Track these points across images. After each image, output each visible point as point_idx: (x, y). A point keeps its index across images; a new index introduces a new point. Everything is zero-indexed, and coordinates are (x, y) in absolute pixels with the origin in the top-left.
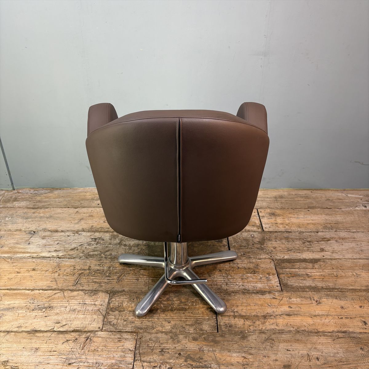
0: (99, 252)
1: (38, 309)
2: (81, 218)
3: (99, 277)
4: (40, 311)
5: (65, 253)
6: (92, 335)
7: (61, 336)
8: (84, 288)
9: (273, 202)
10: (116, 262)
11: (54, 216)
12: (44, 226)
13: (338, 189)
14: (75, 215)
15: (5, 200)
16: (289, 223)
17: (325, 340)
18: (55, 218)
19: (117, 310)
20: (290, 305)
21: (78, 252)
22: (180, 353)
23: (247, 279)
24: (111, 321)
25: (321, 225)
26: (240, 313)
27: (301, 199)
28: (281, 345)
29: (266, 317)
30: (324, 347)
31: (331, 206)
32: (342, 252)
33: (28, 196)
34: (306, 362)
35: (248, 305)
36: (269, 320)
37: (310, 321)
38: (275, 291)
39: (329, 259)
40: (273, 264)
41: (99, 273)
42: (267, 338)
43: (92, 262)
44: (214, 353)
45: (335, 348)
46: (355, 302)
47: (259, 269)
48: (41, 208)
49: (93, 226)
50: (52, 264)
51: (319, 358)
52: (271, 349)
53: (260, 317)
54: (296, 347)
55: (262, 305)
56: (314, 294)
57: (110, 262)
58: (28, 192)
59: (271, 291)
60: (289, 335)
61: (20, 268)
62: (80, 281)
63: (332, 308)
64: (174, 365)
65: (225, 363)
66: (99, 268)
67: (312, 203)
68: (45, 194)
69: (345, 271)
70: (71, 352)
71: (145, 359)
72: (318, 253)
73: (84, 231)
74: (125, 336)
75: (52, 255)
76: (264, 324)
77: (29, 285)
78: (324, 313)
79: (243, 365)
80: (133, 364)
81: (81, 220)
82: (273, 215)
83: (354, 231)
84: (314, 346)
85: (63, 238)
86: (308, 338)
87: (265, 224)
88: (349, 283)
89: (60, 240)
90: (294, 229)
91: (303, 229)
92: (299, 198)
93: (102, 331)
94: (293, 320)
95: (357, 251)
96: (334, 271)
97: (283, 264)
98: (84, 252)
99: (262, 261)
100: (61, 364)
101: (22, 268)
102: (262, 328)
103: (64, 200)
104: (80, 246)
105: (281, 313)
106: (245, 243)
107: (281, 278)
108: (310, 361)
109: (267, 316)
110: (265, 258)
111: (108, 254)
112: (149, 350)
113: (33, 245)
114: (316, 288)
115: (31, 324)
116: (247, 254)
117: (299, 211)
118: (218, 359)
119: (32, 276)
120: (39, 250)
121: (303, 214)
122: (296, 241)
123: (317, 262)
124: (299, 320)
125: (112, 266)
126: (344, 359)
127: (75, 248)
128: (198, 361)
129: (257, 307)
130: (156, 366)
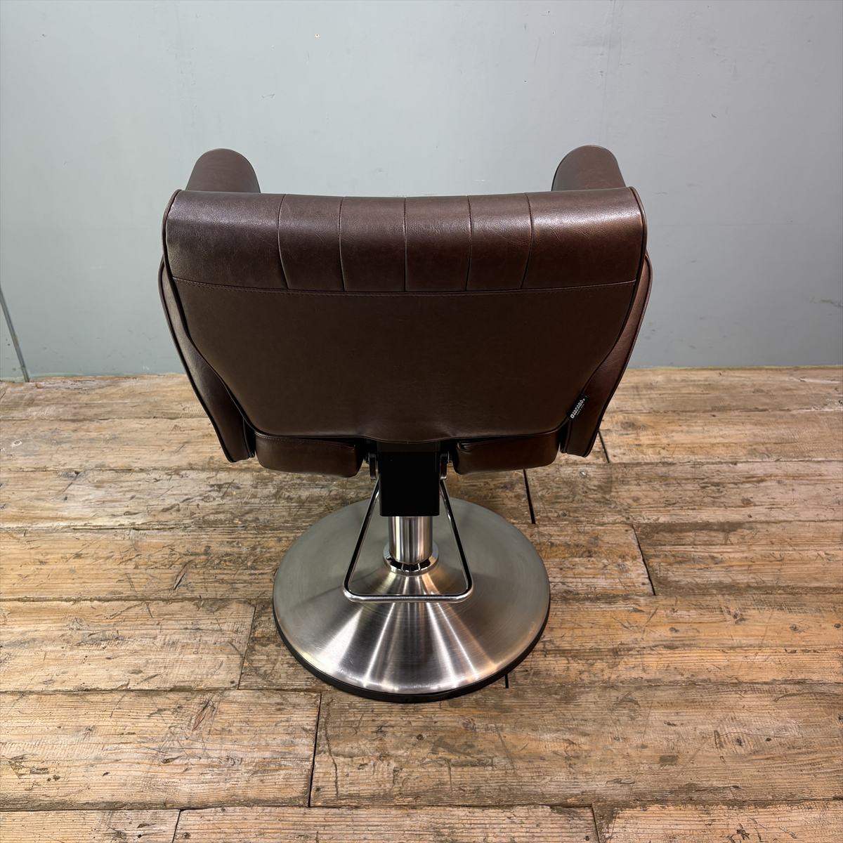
0: (229, 515)
1: (91, 642)
2: (185, 441)
3: (230, 569)
4: (94, 647)
5: (150, 519)
6: (215, 697)
7: (144, 700)
8: (196, 594)
9: (630, 398)
10: (269, 535)
11: (124, 436)
12: (101, 459)
13: (781, 367)
14: (170, 434)
15: (6, 404)
16: (669, 445)
17: (756, 700)
18: (124, 442)
19: (274, 642)
20: (674, 626)
21: (180, 515)
22: (420, 736)
23: (572, 569)
24: (258, 667)
25: (744, 448)
26: (558, 644)
27: (695, 389)
28: (653, 714)
29: (619, 653)
30: (754, 714)
31: (767, 404)
32: (791, 506)
33: (59, 394)
34: (712, 750)
35: (576, 626)
36: (626, 660)
37: (721, 659)
38: (637, 595)
39: (762, 522)
40: (632, 535)
41: (230, 561)
42: (621, 697)
43: (213, 537)
44: (499, 735)
45: (779, 717)
46: (823, 617)
47: (600, 547)
48: (91, 420)
49: (213, 457)
50: (120, 542)
51: (742, 741)
52: (630, 722)
53: (605, 653)
54: (689, 718)
55: (608, 626)
56: (729, 600)
57: (255, 536)
58: (59, 384)
59: (628, 595)
60: (672, 692)
61: (47, 554)
62: (186, 579)
63: (770, 630)
64: (407, 762)
65: (525, 756)
66: (229, 550)
67: (723, 400)
68: (100, 388)
69: (801, 548)
70: (169, 735)
71: (339, 749)
72: (738, 509)
73: (192, 469)
74: (293, 698)
75: (119, 523)
76: (615, 669)
77: (69, 590)
78: (752, 641)
79: (567, 758)
80: (312, 759)
81: (186, 445)
82: (630, 426)
83: (820, 459)
84: (730, 714)
85: (144, 486)
86: (716, 697)
87: (614, 447)
88: (809, 575)
89: (138, 489)
90: (680, 456)
91: (701, 457)
92: (691, 388)
93: (238, 689)
94: (680, 659)
95: (827, 504)
96: (775, 549)
97: (656, 535)
98: (195, 516)
99: (608, 530)
100: (146, 761)
101: (52, 554)
102: (610, 678)
103: (145, 402)
104: (183, 502)
105: (652, 644)
106: (566, 490)
107: (652, 567)
108: (722, 746)
109: (620, 651)
110: (614, 523)
111: (249, 519)
112: (349, 730)
113: (75, 502)
114: (733, 586)
115: (76, 676)
116: (571, 514)
117: (691, 416)
118: (509, 746)
119: (73, 570)
120: (88, 512)
121: (701, 424)
122: (686, 484)
123: (735, 531)
124: (696, 658)
125: (259, 544)
126: (800, 743)
127: (172, 507)
128: (462, 751)
129: (596, 631)
130: (366, 764)
